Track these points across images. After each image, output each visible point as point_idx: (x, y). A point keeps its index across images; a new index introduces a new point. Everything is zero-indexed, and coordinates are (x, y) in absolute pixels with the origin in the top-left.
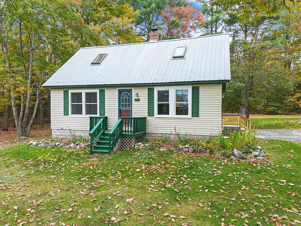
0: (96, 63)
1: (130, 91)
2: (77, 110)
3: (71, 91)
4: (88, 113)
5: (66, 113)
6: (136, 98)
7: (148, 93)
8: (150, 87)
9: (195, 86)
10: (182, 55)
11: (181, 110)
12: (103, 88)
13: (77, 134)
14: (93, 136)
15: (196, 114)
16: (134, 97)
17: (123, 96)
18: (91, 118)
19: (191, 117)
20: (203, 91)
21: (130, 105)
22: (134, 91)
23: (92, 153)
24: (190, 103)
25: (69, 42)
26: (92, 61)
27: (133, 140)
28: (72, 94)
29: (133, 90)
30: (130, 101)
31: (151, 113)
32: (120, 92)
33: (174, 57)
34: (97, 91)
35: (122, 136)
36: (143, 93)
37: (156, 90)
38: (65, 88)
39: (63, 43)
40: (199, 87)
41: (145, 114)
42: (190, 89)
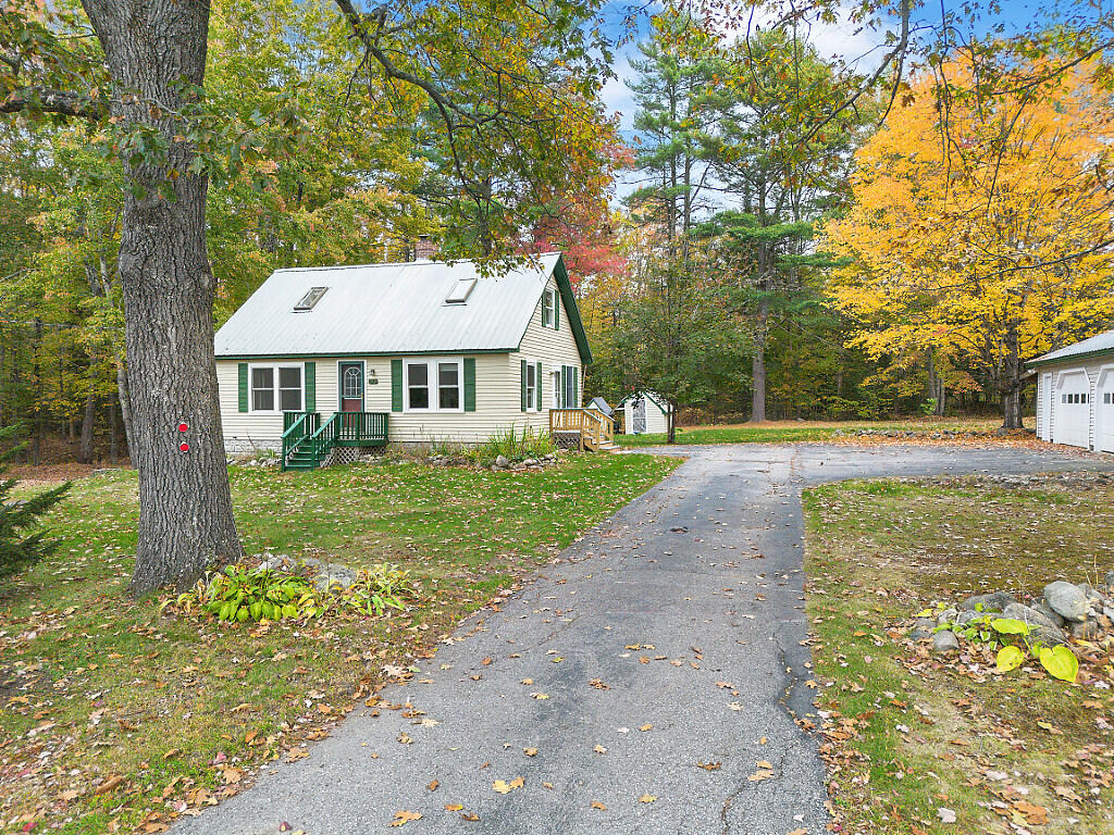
0: (304, 307)
1: (360, 365)
2: (264, 402)
3: (251, 366)
4: (283, 407)
5: (243, 408)
6: (372, 377)
7: (392, 369)
8: (395, 358)
9: (468, 357)
10: (462, 298)
11: (448, 399)
12: (312, 359)
13: (263, 448)
14: (287, 441)
15: (471, 406)
16: (367, 377)
17: (348, 375)
18: (286, 413)
19: (463, 411)
20: (481, 366)
21: (361, 392)
22: (368, 366)
23: (285, 469)
24: (461, 385)
25: (251, 254)
26: (295, 305)
27: (357, 450)
28: (254, 370)
29: (365, 364)
30: (361, 383)
31: (397, 406)
32: (343, 367)
33: (447, 302)
34: (301, 365)
35: (336, 442)
36: (384, 370)
37: (406, 363)
38: (241, 360)
39: (238, 258)
40: (474, 360)
41: (388, 409)
42: (460, 362)
